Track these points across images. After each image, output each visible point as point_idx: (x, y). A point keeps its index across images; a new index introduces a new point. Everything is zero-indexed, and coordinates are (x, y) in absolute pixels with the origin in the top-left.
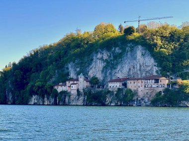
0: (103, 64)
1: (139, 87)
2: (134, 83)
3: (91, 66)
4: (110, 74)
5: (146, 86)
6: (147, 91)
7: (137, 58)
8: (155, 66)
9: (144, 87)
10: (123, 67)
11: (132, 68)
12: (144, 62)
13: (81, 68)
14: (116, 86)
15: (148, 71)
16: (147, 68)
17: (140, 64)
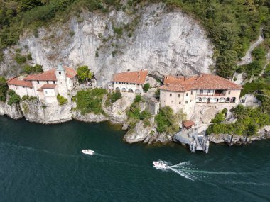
1: (187, 102)
3: (73, 45)
4: (113, 63)
7: (171, 40)
8: (209, 57)
9: (194, 101)
10: (138, 52)
11: (156, 55)
12: (187, 48)
13: (53, 48)
14: (130, 89)
15: (190, 65)
16: (189, 58)
17: (174, 50)
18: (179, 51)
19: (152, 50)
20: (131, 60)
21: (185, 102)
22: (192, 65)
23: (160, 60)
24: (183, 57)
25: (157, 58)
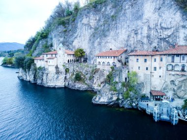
0: (89, 31)
1: (155, 68)
2: (146, 60)
3: (76, 35)
4: (100, 44)
6: (173, 78)
9: (165, 69)
10: (119, 33)
11: (133, 35)
12: (159, 22)
13: (65, 38)
14: (108, 62)
15: (165, 39)
16: (163, 32)
17: (149, 26)
18: (152, 26)
19: (130, 29)
20: (113, 41)
21: (153, 69)
22: (167, 39)
23: (137, 38)
24: (157, 32)
25: (135, 37)
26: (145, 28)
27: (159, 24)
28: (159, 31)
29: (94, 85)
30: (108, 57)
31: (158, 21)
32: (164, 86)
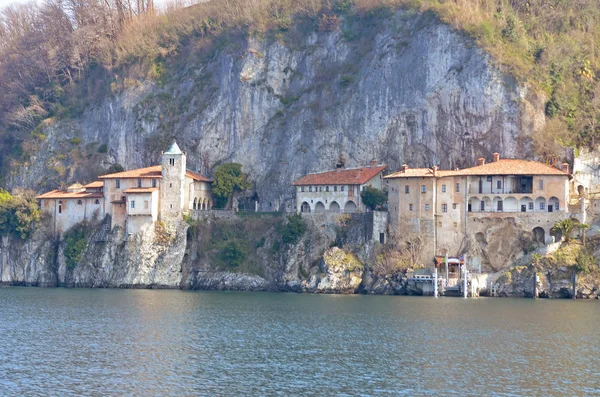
0: (265, 104)
1: (445, 206)
5: (476, 206)
6: (480, 227)
7: (430, 84)
10: (363, 119)
11: (402, 127)
12: (462, 100)
14: (334, 203)
15: (477, 141)
16: (471, 125)
17: (440, 107)
18: (448, 109)
21: (439, 208)
22: (481, 143)
23: (413, 137)
24: (460, 122)
25: (408, 132)
26: (433, 113)
27: (461, 106)
28: (462, 122)
29: (286, 276)
30: (331, 188)
31: (459, 97)
32: (463, 247)
